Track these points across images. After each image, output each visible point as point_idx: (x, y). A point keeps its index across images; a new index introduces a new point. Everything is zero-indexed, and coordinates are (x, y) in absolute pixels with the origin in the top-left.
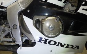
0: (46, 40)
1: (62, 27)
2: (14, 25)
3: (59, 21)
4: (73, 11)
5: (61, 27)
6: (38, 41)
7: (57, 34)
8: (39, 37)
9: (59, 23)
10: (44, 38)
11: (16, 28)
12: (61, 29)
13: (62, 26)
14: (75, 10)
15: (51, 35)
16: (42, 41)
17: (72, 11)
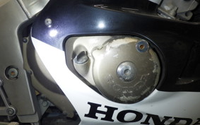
0: (111, 110)
1: (159, 68)
2: (9, 67)
3: (151, 51)
4: (186, 14)
5: (156, 70)
6: (86, 115)
7: (144, 92)
8: (89, 103)
9: (150, 56)
10: (103, 106)
11: (17, 77)
12: (156, 76)
13: (158, 64)
14: (192, 11)
15: (127, 95)
16: (97, 115)
17: (184, 16)
